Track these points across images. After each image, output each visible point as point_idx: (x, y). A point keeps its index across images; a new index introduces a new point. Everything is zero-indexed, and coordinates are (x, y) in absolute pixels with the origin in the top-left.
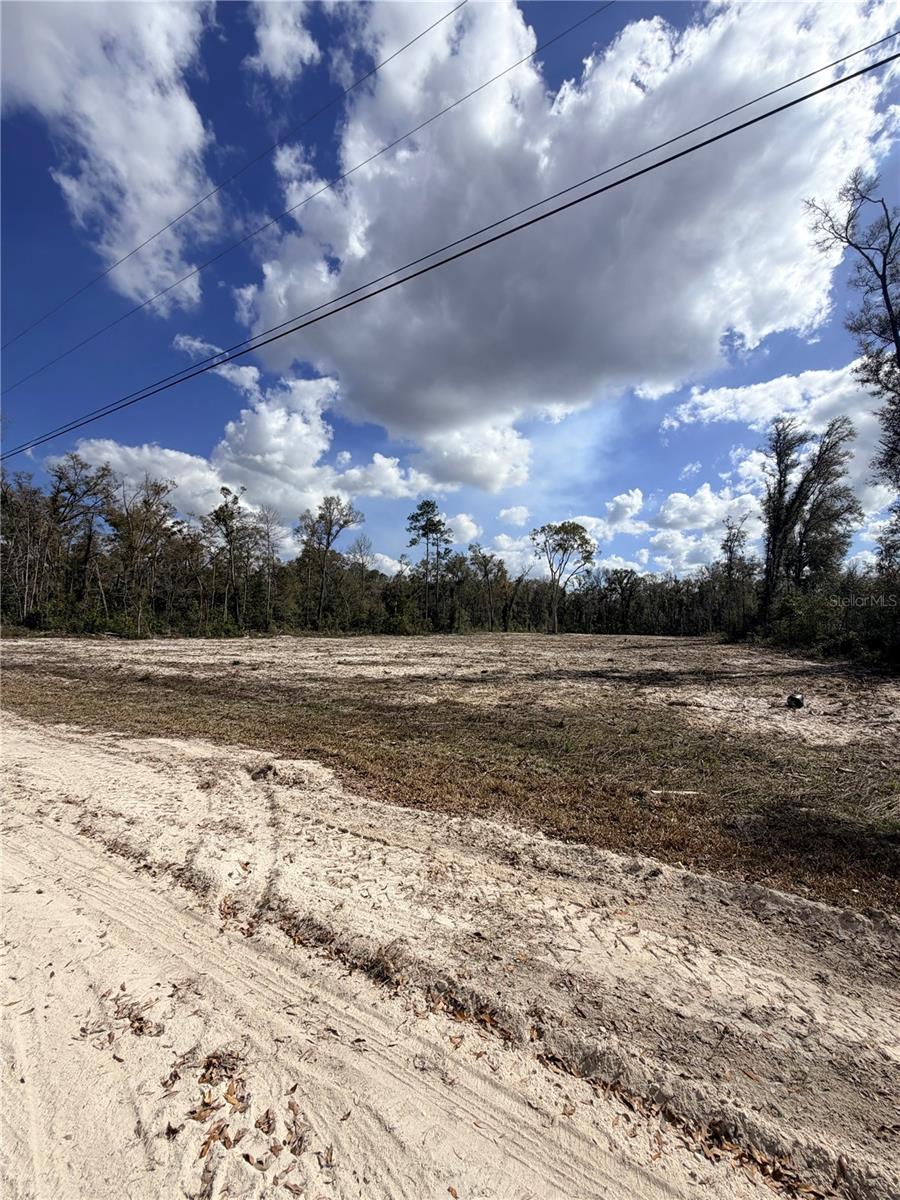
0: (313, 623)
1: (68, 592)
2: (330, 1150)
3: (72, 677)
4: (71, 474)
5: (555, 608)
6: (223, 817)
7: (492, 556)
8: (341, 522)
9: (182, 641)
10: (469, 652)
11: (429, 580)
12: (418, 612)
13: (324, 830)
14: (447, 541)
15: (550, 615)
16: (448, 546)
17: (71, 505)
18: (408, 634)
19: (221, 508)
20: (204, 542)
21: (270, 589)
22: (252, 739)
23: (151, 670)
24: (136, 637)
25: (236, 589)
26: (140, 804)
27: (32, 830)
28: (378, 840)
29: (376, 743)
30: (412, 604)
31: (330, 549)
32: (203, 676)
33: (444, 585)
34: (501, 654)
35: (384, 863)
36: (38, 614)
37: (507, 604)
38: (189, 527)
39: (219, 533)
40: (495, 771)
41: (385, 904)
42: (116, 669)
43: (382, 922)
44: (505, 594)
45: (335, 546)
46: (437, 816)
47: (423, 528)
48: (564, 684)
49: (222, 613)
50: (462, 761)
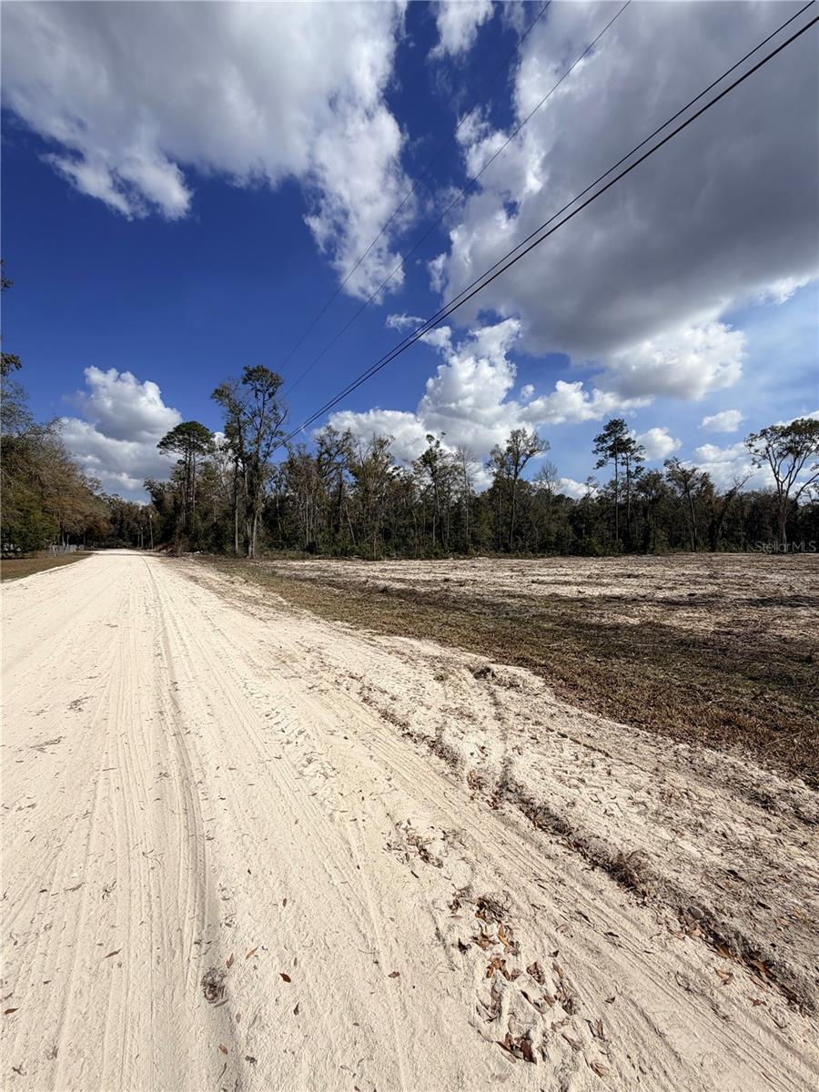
0: (506, 546)
1: (329, 527)
2: (600, 1023)
3: (339, 588)
4: (328, 441)
5: (783, 524)
6: (458, 706)
7: (694, 470)
8: (528, 452)
9: (404, 562)
10: (670, 573)
11: (619, 500)
12: (608, 534)
13: (544, 732)
14: (638, 459)
15: (774, 532)
16: (639, 464)
17: (329, 463)
18: (598, 556)
19: (427, 453)
20: (415, 482)
21: (467, 519)
22: (469, 643)
23: (387, 584)
24: (374, 559)
25: (441, 519)
26: (397, 686)
27: (333, 692)
28: (600, 751)
29: (580, 658)
30: (601, 526)
31: (518, 478)
32: (423, 590)
33: (636, 505)
34: (710, 576)
35: (609, 774)
36: (314, 543)
37: (713, 521)
38: (404, 471)
39: (426, 474)
40: (724, 702)
41: (616, 812)
42: (365, 583)
43: (617, 829)
44: (712, 511)
45: (523, 475)
46: (660, 738)
47: (610, 448)
48: (804, 613)
49: (431, 539)
50: (679, 686)
